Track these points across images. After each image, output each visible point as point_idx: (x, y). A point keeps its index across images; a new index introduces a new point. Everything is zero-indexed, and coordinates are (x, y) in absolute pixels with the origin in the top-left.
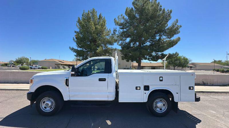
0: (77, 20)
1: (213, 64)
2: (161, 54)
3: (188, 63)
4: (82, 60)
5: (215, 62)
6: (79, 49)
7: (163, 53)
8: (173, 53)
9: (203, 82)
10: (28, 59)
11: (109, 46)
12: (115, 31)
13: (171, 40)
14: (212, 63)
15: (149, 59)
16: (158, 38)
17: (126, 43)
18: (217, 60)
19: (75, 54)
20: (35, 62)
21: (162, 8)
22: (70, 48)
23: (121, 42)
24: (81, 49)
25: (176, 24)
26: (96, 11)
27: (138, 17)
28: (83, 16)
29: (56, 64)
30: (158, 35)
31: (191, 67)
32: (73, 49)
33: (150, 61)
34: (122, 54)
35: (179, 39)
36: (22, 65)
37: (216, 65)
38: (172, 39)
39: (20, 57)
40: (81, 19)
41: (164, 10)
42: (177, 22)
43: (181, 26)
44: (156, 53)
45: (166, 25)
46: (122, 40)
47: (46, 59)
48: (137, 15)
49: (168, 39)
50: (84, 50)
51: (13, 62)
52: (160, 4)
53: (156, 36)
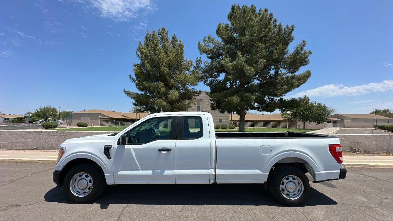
1: (374, 117)
2: (278, 100)
3: (328, 115)
4: (145, 111)
5: (377, 112)
6: (140, 92)
7: (282, 97)
8: (300, 98)
9: (351, 148)
10: (55, 110)
11: (191, 88)
12: (199, 62)
13: (295, 76)
14: (372, 114)
15: (258, 109)
16: (272, 72)
17: (219, 82)
19: (133, 101)
20: (67, 116)
21: (277, 23)
22: (125, 92)
23: (209, 80)
24: (144, 93)
25: (302, 49)
28: (146, 38)
30: (273, 67)
31: (335, 122)
32: (129, 93)
33: (261, 111)
34: (211, 100)
35: (308, 75)
36: (46, 120)
37: (379, 117)
38: (297, 73)
39: (43, 107)
40: (143, 43)
41: (280, 26)
42: (304, 45)
43: (311, 53)
44: (269, 99)
45: (286, 50)
46: (211, 76)
47: (85, 110)
48: (236, 34)
49: (291, 75)
50: (149, 94)
51: (31, 115)
52: (274, 17)
53: (269, 70)
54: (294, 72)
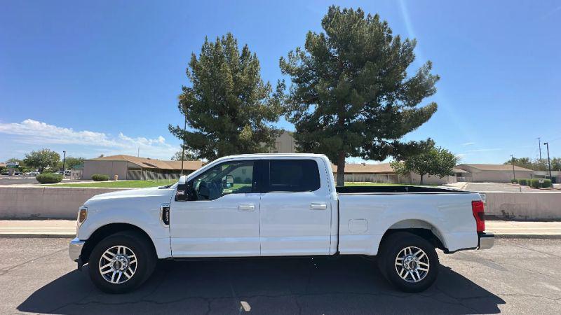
0: (190, 60)
1: (510, 168)
2: (392, 143)
3: (453, 165)
4: (199, 157)
5: (514, 162)
6: (192, 130)
7: (398, 140)
8: (422, 142)
9: (503, 211)
10: (57, 155)
11: (269, 125)
12: (281, 86)
13: (415, 110)
14: (506, 164)
15: (363, 155)
16: (384, 104)
17: (308, 117)
18: (519, 157)
19: (181, 141)
20: (74, 164)
21: (394, 35)
22: (170, 128)
23: (294, 113)
24: (198, 131)
25: (426, 72)
26: (234, 38)
27: (337, 55)
28: (203, 50)
29: (129, 169)
30: (385, 97)
31: (460, 175)
32: (176, 131)
33: (367, 159)
34: (297, 143)
35: (433, 108)
36: (41, 171)
37: (517, 168)
38: (419, 106)
39: (36, 151)
40: (198, 58)
41: (398, 39)
42: (430, 68)
43: (438, 78)
44: (379, 141)
45: (403, 74)
46: (296, 108)
47: (102, 156)
48: (332, 50)
49: (409, 108)
50: (206, 133)
51: (17, 164)
52: (389, 25)
53: (379, 101)
54: (414, 105)
